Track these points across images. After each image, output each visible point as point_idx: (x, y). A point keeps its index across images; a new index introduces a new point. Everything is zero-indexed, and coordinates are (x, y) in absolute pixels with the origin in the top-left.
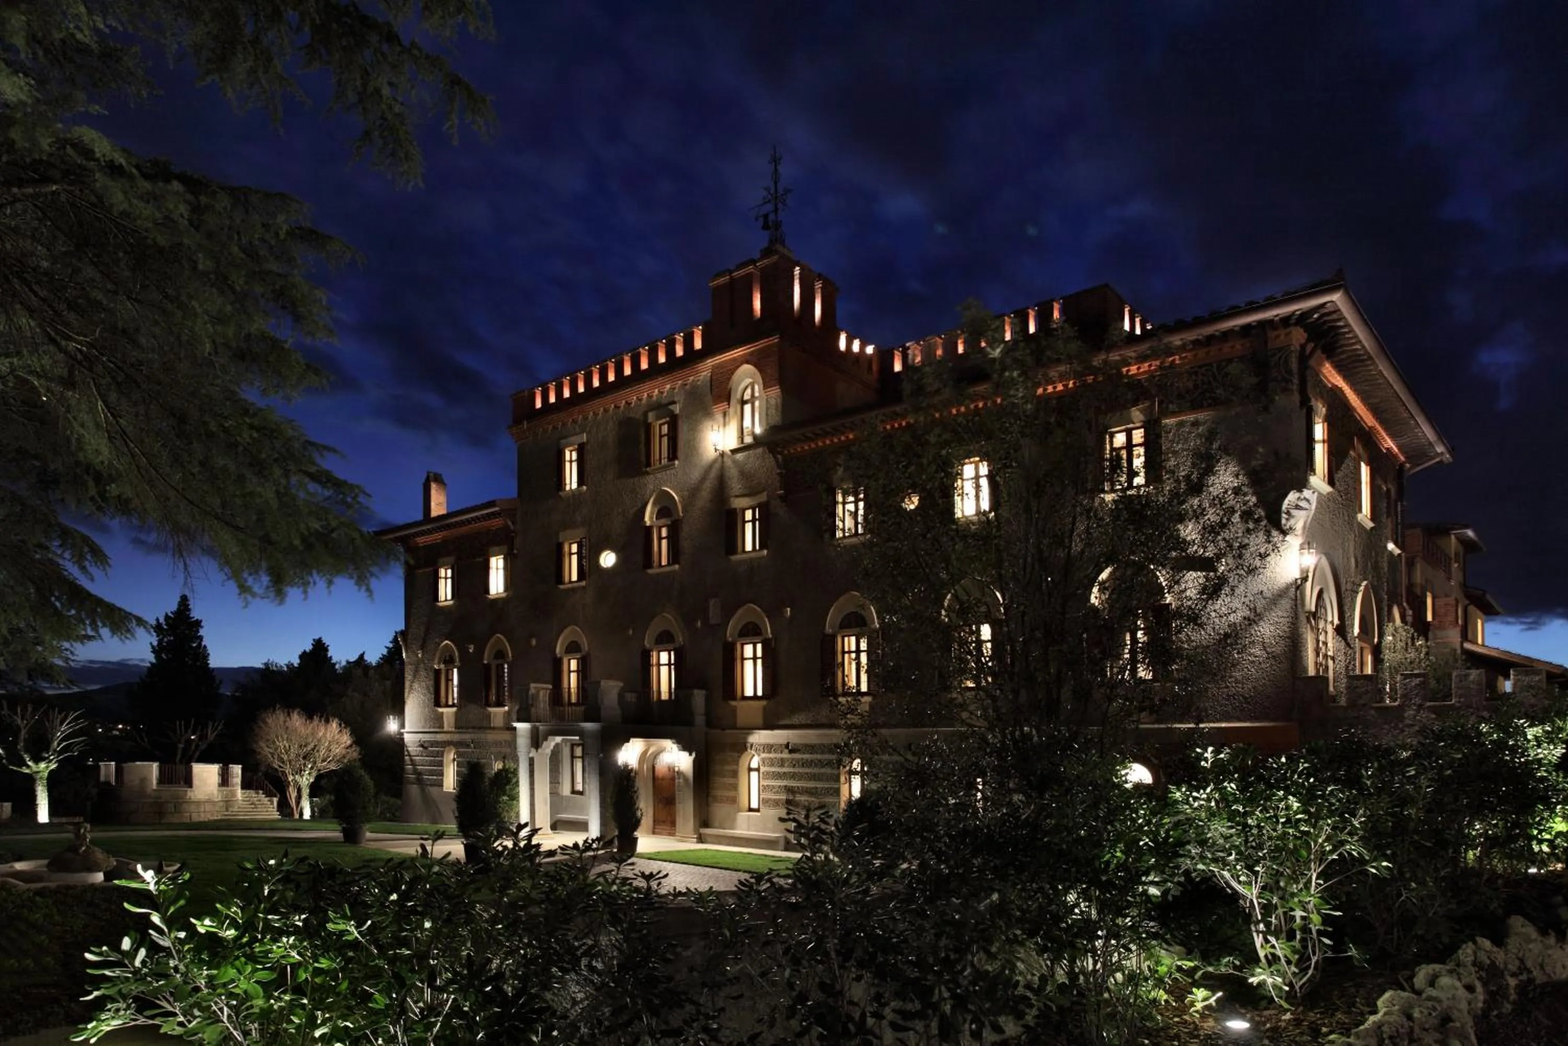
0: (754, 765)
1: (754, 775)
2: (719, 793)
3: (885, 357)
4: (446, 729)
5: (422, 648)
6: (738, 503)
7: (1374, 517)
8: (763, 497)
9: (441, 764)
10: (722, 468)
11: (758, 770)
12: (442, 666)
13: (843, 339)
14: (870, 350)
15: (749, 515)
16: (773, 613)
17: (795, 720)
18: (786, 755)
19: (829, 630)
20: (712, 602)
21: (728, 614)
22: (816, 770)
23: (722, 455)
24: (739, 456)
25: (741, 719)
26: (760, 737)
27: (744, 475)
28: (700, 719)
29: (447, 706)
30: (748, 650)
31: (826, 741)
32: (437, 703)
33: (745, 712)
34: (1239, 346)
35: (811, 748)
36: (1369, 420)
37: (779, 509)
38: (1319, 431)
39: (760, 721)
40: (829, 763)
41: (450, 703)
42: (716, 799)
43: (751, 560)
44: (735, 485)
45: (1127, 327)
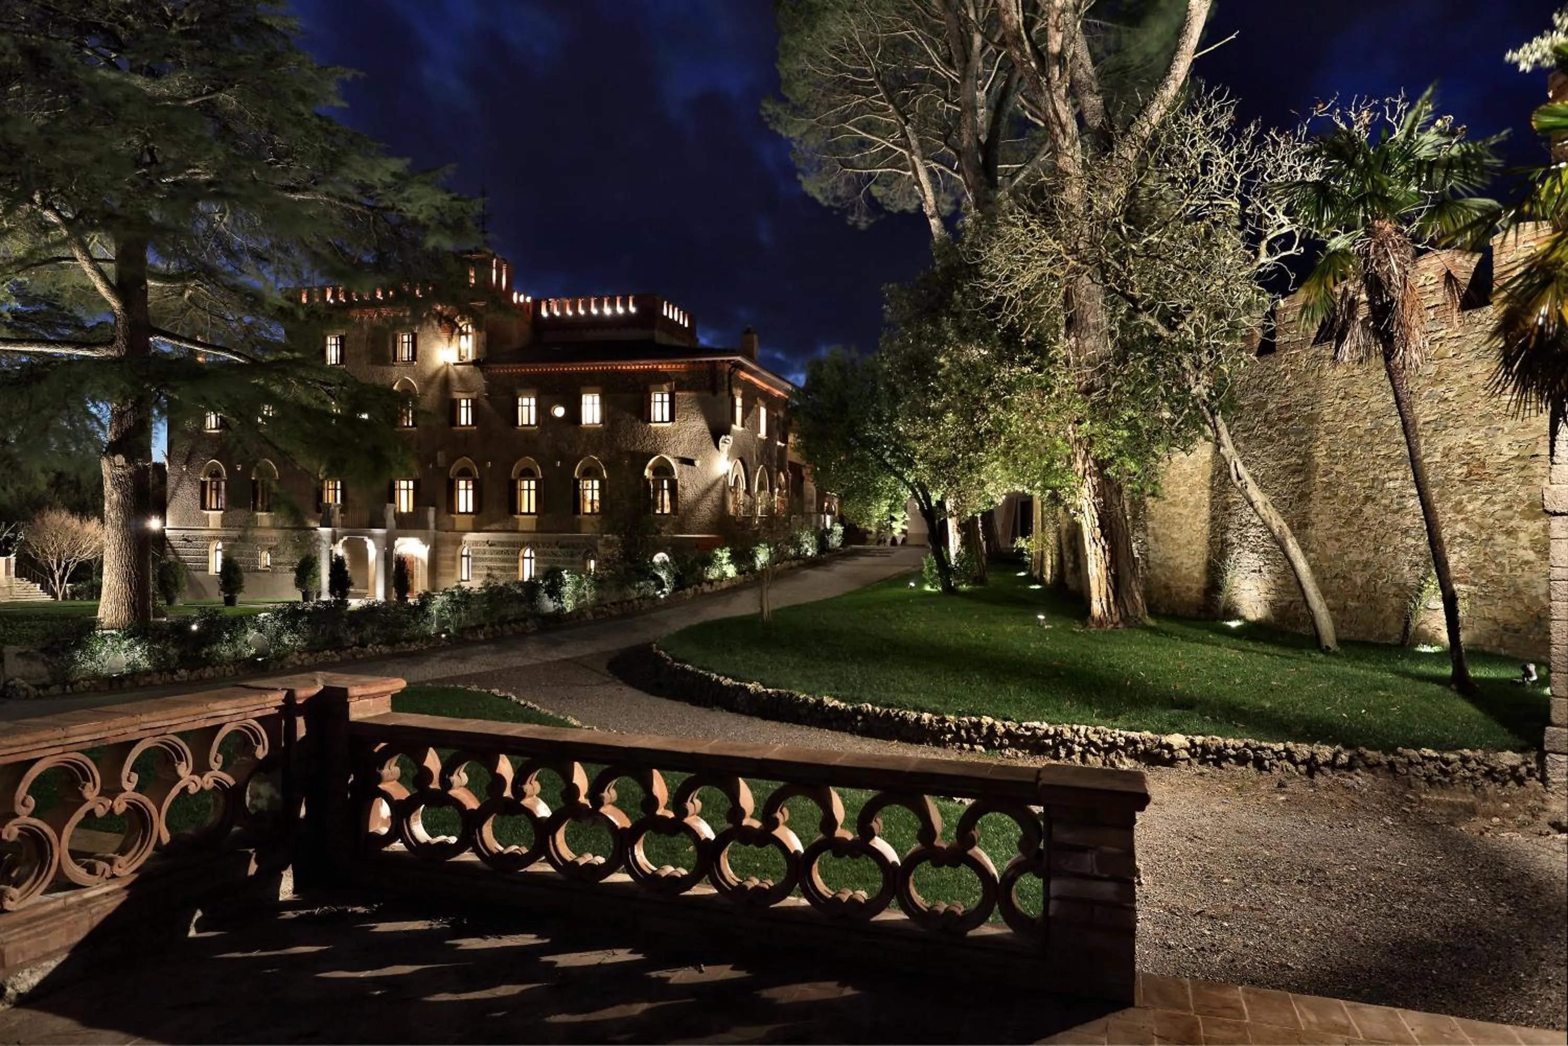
0: (465, 553)
1: (465, 559)
2: (442, 571)
3: (536, 305)
4: (211, 526)
5: (186, 463)
6: (457, 395)
7: (768, 433)
8: (474, 395)
9: (207, 554)
10: (447, 373)
11: (468, 556)
12: (208, 479)
13: (515, 295)
14: (529, 299)
15: (463, 403)
16: (480, 464)
17: (493, 527)
18: (487, 547)
19: (513, 477)
20: (439, 453)
21: (451, 461)
22: (506, 556)
23: (448, 365)
24: (459, 367)
25: (458, 526)
26: (470, 537)
27: (461, 378)
28: (432, 525)
29: (211, 509)
30: (462, 484)
31: (512, 540)
32: (203, 507)
33: (460, 522)
34: (706, 367)
35: (502, 544)
36: (766, 386)
37: (485, 404)
38: (739, 402)
39: (470, 527)
40: (513, 553)
41: (214, 506)
42: (441, 574)
43: (466, 432)
44: (456, 385)
45: (665, 313)
